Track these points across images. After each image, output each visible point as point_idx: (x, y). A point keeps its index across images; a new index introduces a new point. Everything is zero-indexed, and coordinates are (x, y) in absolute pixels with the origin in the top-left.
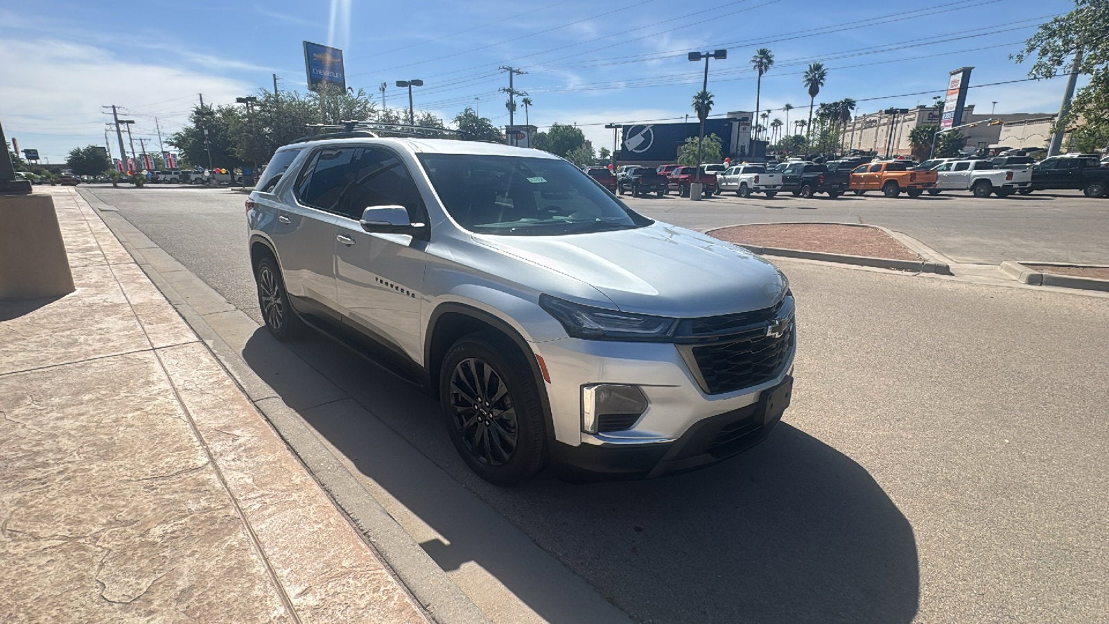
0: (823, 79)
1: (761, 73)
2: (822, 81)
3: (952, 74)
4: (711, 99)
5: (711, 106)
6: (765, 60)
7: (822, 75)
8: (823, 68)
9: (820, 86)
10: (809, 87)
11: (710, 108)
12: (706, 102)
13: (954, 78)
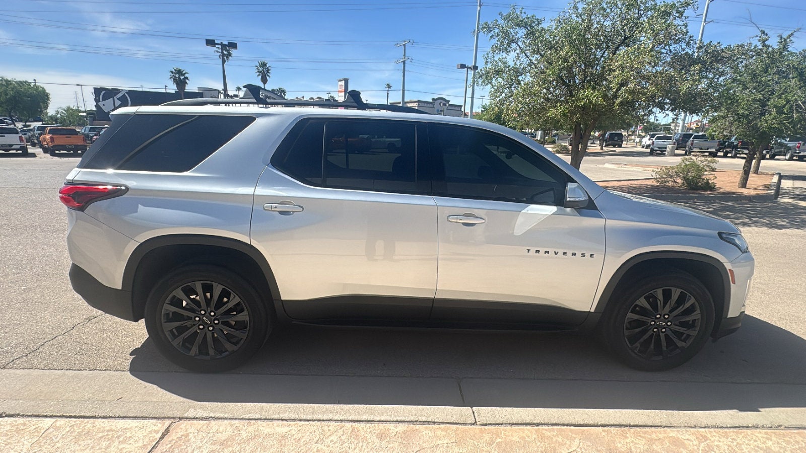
0: (269, 73)
1: (224, 62)
2: (268, 74)
3: (339, 81)
4: (186, 75)
5: (187, 81)
6: (225, 53)
7: (268, 71)
8: (268, 66)
9: (268, 77)
10: (260, 77)
11: (186, 83)
12: (182, 78)
13: (340, 83)
